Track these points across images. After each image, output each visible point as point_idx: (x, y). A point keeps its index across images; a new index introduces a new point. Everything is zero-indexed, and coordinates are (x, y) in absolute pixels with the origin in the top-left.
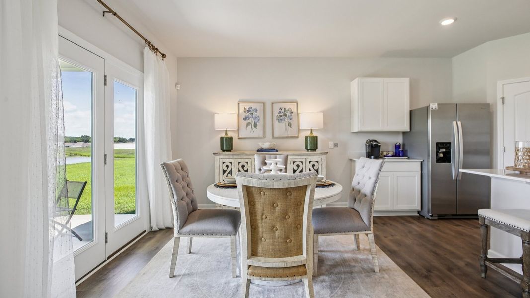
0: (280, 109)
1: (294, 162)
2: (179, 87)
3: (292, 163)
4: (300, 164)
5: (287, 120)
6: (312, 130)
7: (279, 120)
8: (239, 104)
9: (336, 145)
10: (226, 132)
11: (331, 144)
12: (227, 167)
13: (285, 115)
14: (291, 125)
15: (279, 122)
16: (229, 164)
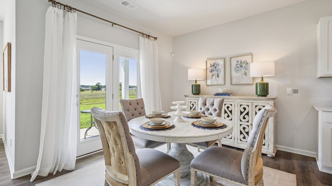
0: (238, 62)
1: (241, 105)
2: (173, 55)
3: (239, 106)
4: (247, 107)
5: (243, 70)
6: (262, 78)
7: (237, 71)
8: (206, 61)
9: (296, 91)
10: (196, 81)
11: (289, 90)
12: (193, 105)
13: (241, 66)
14: (246, 74)
15: (236, 72)
16: (194, 103)
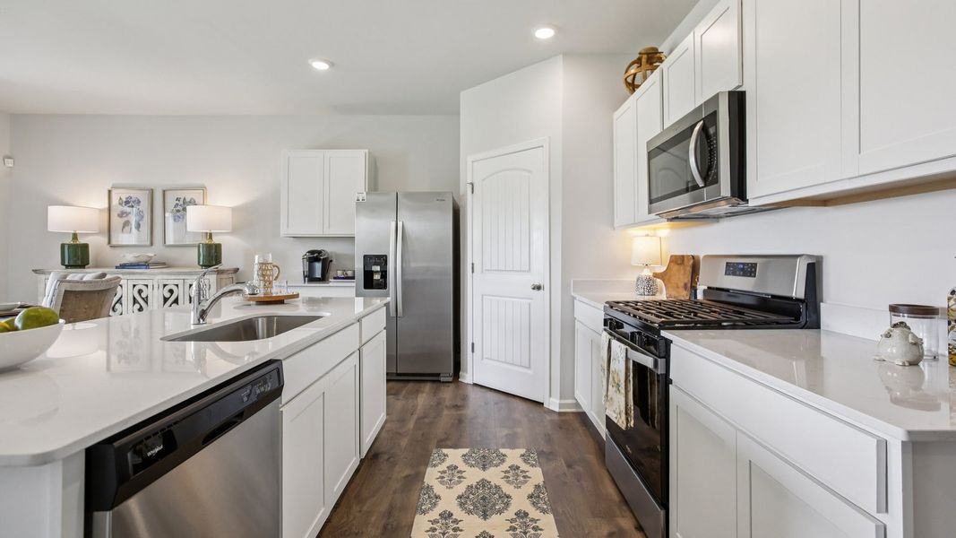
0: (177, 199)
1: (165, 286)
3: (161, 287)
4: (175, 288)
6: (211, 234)
7: (176, 218)
8: (110, 191)
10: (75, 236)
13: (185, 210)
